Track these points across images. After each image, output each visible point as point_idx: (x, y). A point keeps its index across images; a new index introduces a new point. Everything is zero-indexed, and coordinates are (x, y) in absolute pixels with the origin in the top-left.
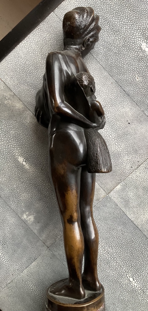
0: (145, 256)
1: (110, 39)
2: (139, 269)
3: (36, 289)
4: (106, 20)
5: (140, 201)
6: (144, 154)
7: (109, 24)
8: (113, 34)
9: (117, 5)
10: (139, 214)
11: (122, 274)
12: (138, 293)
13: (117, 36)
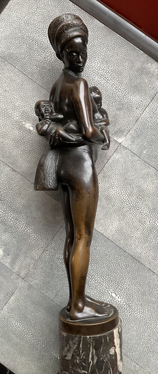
0: (122, 267)
1: (41, 57)
2: (119, 283)
3: (20, 325)
4: (33, 39)
5: (106, 211)
6: (99, 163)
7: (37, 42)
8: (43, 51)
9: (41, 23)
10: (107, 225)
11: (104, 291)
12: (124, 309)
13: (47, 52)
